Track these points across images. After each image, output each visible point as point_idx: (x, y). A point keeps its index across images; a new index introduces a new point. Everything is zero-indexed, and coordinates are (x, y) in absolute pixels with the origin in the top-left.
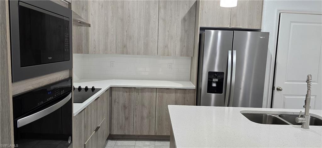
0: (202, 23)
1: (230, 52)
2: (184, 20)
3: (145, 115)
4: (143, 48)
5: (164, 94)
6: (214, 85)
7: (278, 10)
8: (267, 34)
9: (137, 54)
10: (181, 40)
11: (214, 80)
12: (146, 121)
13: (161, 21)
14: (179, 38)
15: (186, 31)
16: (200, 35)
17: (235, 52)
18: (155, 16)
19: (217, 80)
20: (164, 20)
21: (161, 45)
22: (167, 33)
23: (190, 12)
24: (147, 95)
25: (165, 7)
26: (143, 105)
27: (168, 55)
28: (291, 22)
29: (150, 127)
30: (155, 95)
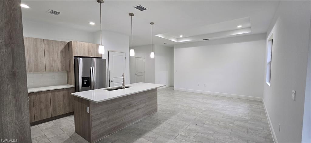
0: (75, 54)
1: (91, 68)
2: (62, 52)
3: (43, 107)
4: (34, 68)
5: (55, 93)
6: (85, 83)
7: (108, 50)
8: (105, 59)
9: (29, 72)
10: (61, 62)
11: (85, 81)
12: (44, 111)
13: (46, 52)
14: (59, 62)
15: (64, 58)
16: (74, 60)
17: (93, 67)
18: (41, 49)
19: (86, 81)
20: (49, 51)
21: (47, 65)
22: (51, 59)
23: (65, 48)
24: (43, 96)
25: (48, 44)
26: (41, 102)
27: (54, 71)
28: (113, 55)
29: (47, 114)
30: (49, 95)
